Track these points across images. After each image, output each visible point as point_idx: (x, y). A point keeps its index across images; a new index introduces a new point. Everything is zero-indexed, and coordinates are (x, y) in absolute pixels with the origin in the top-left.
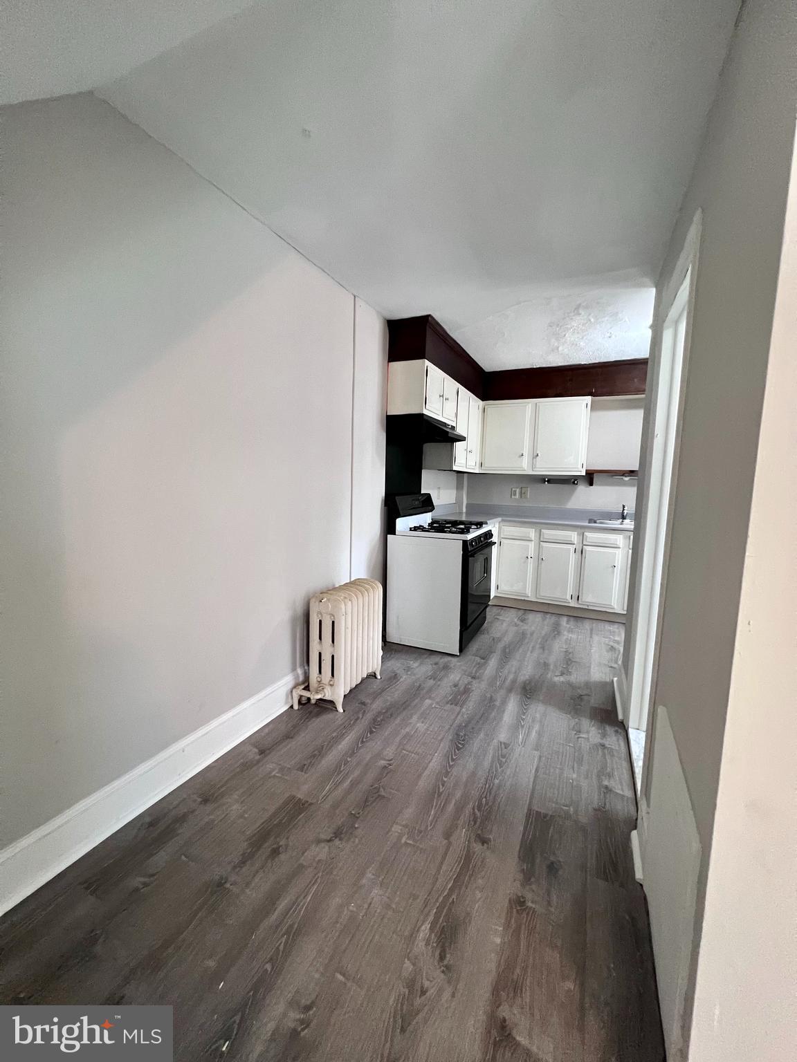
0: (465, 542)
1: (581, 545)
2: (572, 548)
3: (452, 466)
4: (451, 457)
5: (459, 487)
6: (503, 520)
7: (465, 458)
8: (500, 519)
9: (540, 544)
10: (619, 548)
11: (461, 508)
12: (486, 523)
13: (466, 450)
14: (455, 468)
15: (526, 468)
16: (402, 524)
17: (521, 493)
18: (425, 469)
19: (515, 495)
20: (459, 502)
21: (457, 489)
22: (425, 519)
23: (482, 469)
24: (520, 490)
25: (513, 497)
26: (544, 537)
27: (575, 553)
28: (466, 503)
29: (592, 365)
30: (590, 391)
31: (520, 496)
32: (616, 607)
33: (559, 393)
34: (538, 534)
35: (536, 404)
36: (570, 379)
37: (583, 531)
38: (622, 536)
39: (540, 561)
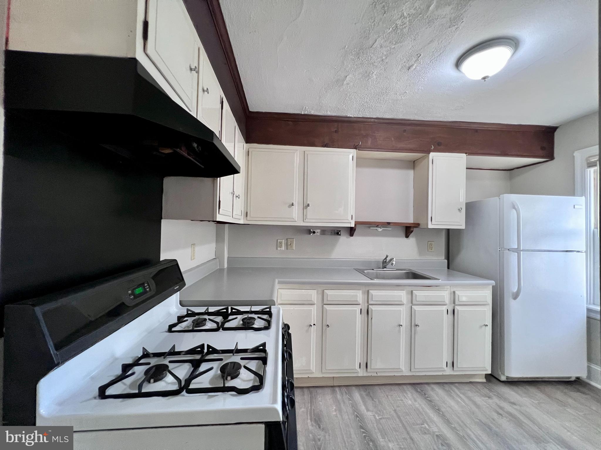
1: (366, 305)
2: (357, 309)
5: (219, 239)
7: (232, 204)
9: (323, 306)
10: (403, 304)
11: (221, 263)
13: (233, 194)
14: (218, 218)
15: (296, 219)
17: (287, 245)
19: (281, 247)
20: (218, 256)
21: (218, 241)
23: (248, 220)
24: (286, 241)
25: (279, 249)
26: (327, 299)
27: (361, 314)
28: (228, 257)
29: (355, 119)
30: (355, 145)
31: (286, 247)
32: (403, 369)
33: (326, 143)
34: (320, 296)
35: (304, 151)
36: (336, 131)
37: (367, 289)
38: (405, 291)
39: (324, 328)
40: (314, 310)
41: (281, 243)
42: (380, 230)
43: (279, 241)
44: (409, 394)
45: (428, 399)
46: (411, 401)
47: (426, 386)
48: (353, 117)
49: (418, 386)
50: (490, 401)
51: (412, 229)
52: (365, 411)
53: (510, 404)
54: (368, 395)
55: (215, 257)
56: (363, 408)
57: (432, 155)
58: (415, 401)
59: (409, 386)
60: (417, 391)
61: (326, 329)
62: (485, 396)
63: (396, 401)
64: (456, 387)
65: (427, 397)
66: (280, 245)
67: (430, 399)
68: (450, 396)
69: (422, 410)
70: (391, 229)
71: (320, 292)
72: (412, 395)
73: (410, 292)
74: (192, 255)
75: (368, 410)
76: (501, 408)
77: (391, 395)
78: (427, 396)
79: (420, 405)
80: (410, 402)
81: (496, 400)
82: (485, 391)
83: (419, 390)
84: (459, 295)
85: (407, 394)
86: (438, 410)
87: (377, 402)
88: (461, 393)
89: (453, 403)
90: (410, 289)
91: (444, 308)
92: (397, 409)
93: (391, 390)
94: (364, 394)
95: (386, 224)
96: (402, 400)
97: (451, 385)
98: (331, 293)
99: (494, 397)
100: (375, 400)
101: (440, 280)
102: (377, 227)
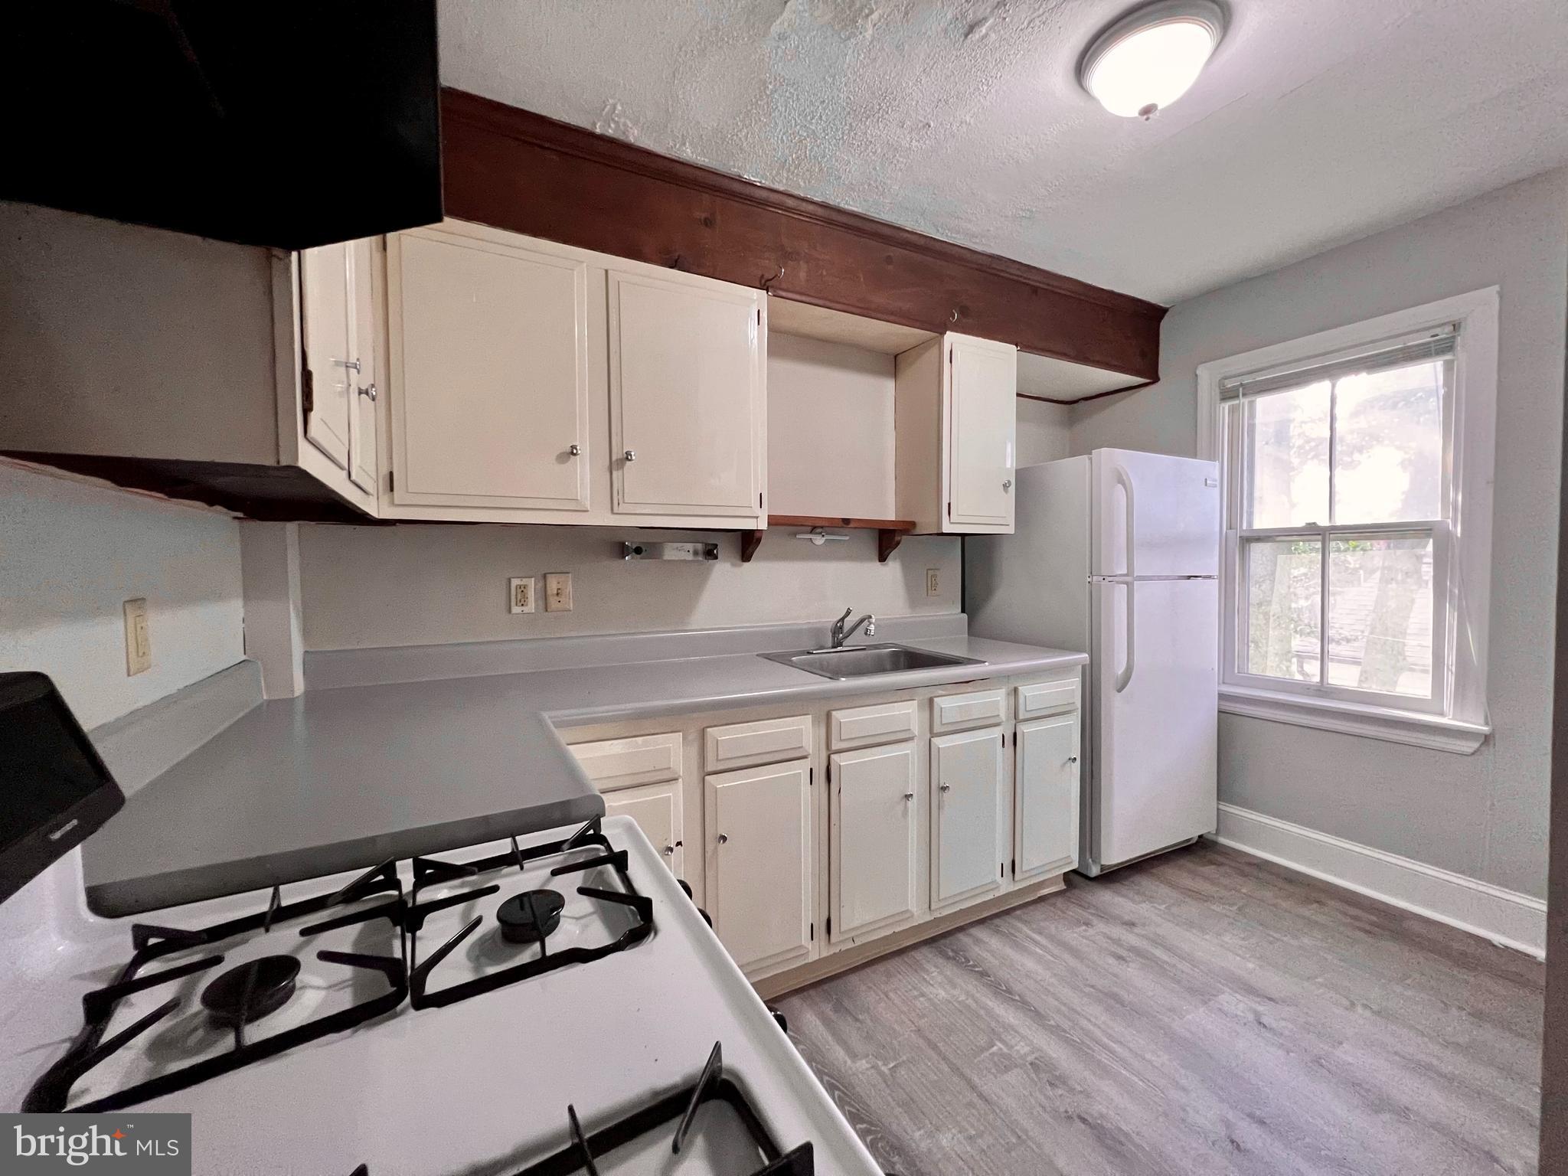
1: (825, 754)
2: (801, 769)
9: (703, 781)
10: (912, 738)
11: (277, 676)
20: (261, 653)
23: (396, 502)
24: (540, 585)
25: (516, 610)
26: (717, 756)
27: (811, 784)
28: (306, 652)
29: (764, 194)
30: (762, 276)
31: (541, 603)
32: (914, 910)
33: (677, 254)
34: (694, 751)
35: (606, 271)
36: (706, 219)
37: (823, 708)
38: (915, 703)
39: (710, 848)
40: (676, 797)
41: (522, 589)
42: (819, 540)
43: (515, 582)
44: (932, 972)
45: (977, 969)
46: (945, 990)
47: (961, 936)
48: (758, 184)
49: (942, 941)
50: (1091, 932)
51: (897, 538)
52: (849, 1062)
53: (1125, 927)
54: (839, 1007)
55: (244, 657)
56: (839, 1054)
57: (951, 338)
58: (954, 986)
59: (925, 950)
60: (948, 958)
61: (716, 850)
62: (1079, 923)
63: (911, 1001)
64: (1019, 919)
65: (974, 966)
66: (519, 597)
67: (981, 969)
68: (1017, 946)
69: (975, 1005)
70: (847, 538)
71: (693, 735)
72: (941, 973)
73: (927, 703)
74: (132, 649)
75: (854, 1056)
76: (1117, 942)
77: (895, 990)
78: (971, 963)
79: (968, 993)
80: (942, 993)
81: (1101, 926)
82: (1074, 911)
83: (951, 954)
84: (1027, 695)
85: (927, 971)
86: (1009, 991)
87: (868, 1021)
88: (1033, 930)
89: (1030, 964)
90: (926, 693)
91: (996, 733)
92: (922, 1023)
93: (889, 975)
94: (827, 1008)
95: (841, 524)
96: (923, 995)
97: (1007, 918)
98: (725, 736)
99: (1095, 921)
100: (860, 1017)
101: (987, 664)
102: (811, 532)
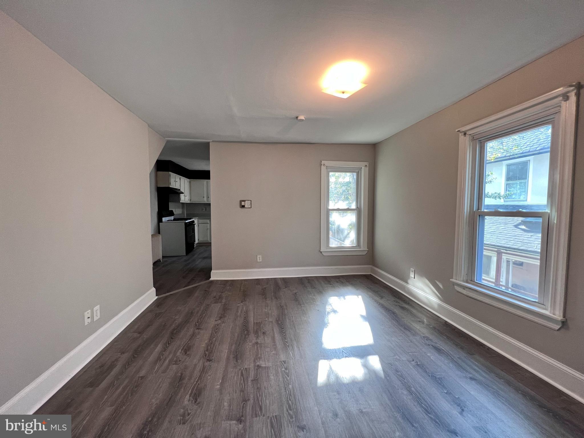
0: (186, 223)
3: (180, 202)
4: (179, 199)
6: (199, 218)
7: (184, 198)
8: (198, 218)
11: (184, 214)
12: (192, 218)
13: (184, 196)
14: (181, 202)
15: (206, 201)
16: (164, 219)
17: (205, 210)
18: (170, 202)
19: (203, 210)
21: (182, 208)
22: (172, 218)
